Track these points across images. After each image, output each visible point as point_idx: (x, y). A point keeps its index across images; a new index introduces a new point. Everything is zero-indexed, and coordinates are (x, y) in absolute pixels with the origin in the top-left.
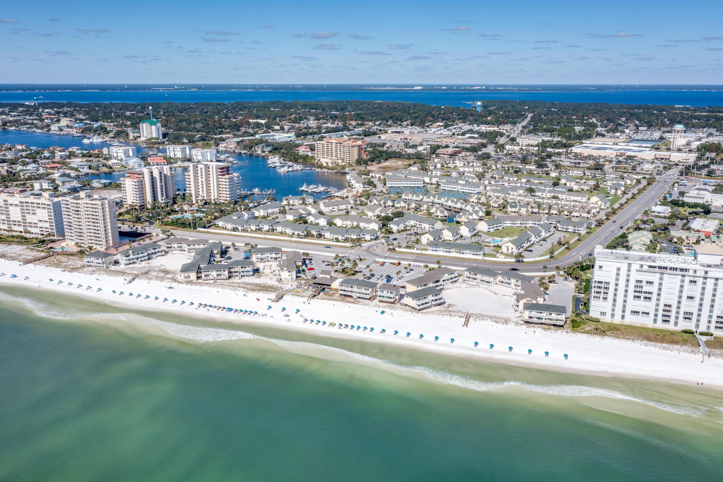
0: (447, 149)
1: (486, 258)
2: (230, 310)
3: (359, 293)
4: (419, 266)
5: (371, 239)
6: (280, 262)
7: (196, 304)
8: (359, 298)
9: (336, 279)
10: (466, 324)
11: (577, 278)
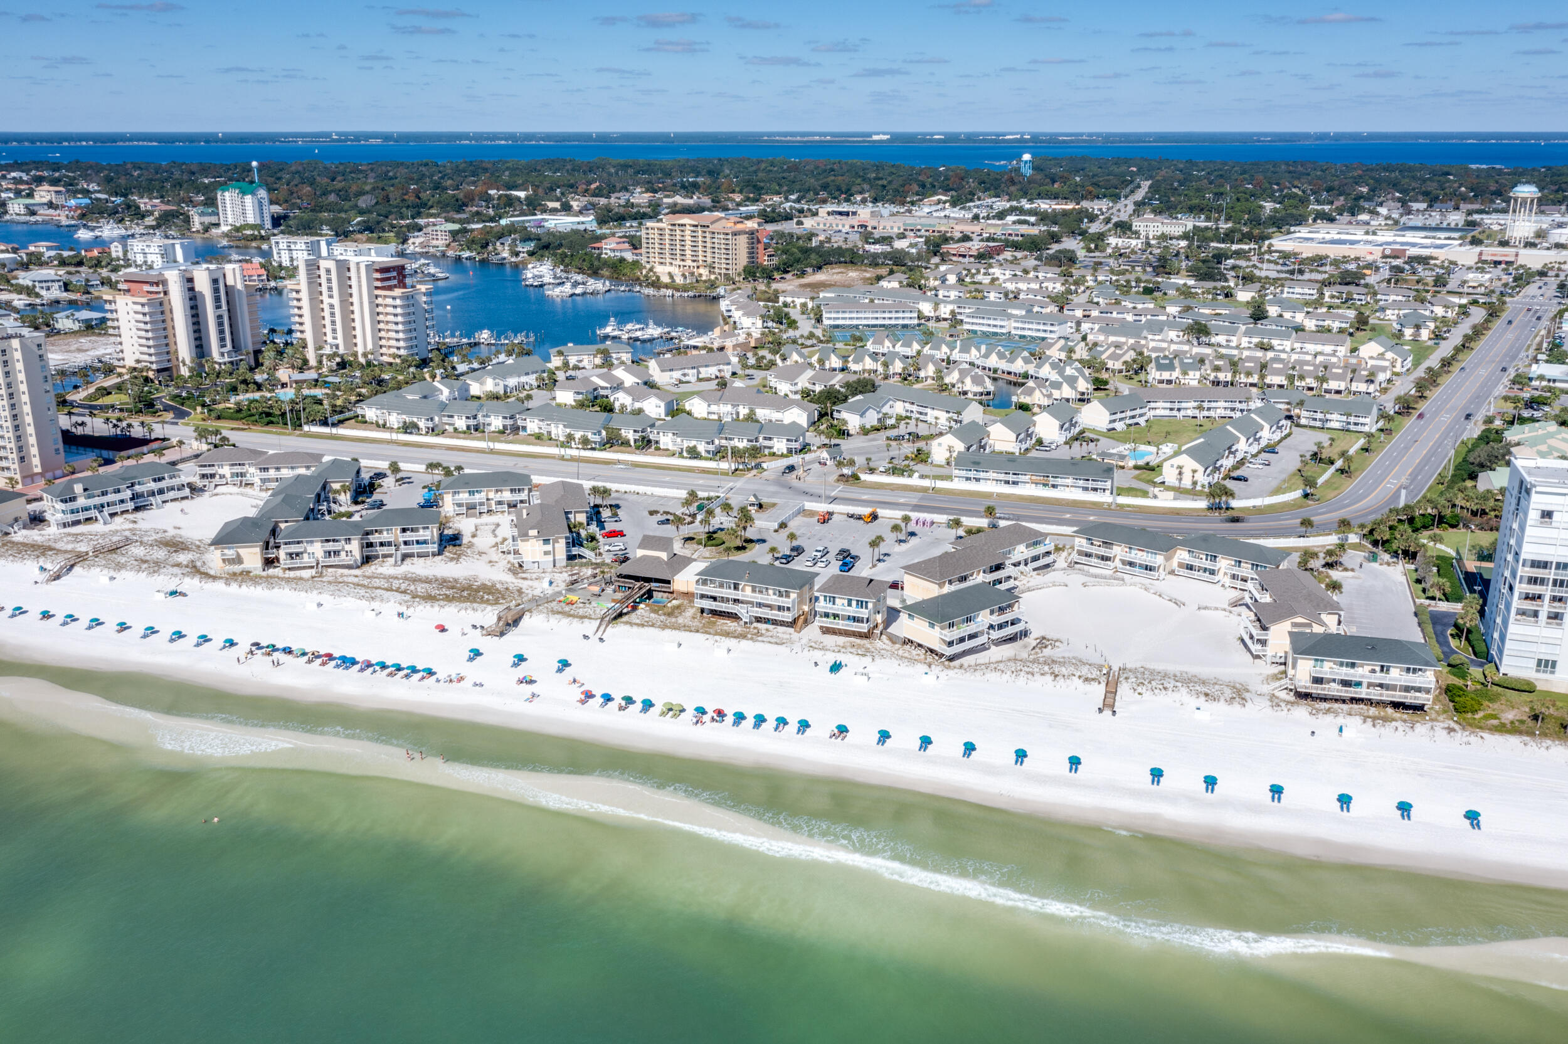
0: (968, 244)
1: (1122, 500)
2: (348, 662)
3: (760, 605)
4: (932, 523)
5: (790, 451)
6: (519, 516)
7: (244, 646)
8: (759, 620)
9: (687, 561)
10: (1109, 704)
11: (1410, 555)
